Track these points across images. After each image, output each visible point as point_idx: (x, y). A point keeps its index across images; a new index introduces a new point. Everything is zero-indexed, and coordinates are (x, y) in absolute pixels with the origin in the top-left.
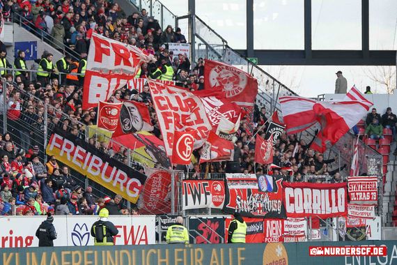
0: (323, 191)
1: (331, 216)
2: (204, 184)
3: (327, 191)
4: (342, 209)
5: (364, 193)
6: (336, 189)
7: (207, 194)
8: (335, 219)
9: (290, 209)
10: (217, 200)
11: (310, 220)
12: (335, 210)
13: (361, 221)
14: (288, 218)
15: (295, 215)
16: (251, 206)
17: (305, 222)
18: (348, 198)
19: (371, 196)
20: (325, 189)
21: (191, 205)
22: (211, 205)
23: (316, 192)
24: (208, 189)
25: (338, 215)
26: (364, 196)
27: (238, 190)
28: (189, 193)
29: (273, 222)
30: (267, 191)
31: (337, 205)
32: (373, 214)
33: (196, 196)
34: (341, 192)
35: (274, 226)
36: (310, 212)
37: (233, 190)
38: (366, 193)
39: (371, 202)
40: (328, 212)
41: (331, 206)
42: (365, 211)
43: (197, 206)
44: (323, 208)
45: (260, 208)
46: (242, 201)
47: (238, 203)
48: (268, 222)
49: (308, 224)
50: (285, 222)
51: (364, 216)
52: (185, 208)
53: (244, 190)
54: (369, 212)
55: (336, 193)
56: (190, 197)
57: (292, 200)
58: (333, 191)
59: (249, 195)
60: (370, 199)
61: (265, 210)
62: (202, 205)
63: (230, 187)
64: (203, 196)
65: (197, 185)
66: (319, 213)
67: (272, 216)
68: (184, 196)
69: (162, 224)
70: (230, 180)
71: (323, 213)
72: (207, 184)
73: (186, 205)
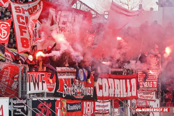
0: (121, 80)
1: (126, 99)
2: (42, 75)
3: (124, 80)
4: (134, 94)
5: (149, 82)
6: (130, 79)
7: (43, 82)
8: (129, 101)
9: (99, 94)
10: (50, 87)
11: (113, 101)
12: (129, 95)
13: (146, 103)
14: (98, 100)
15: (103, 98)
16: (74, 91)
17: (109, 103)
18: (138, 87)
19: (153, 84)
20: (123, 79)
21: (33, 91)
22: (46, 90)
23: (117, 81)
24: (44, 79)
25: (132, 98)
26: (149, 85)
27: (65, 79)
28: (31, 82)
29: (88, 103)
30: (83, 81)
31: (131, 91)
32: (154, 98)
33: (36, 84)
34: (133, 81)
35: (89, 105)
36: (113, 96)
37: (61, 80)
38: (150, 82)
39: (153, 89)
40: (125, 96)
41: (127, 91)
42: (149, 95)
43: (37, 91)
44: (122, 93)
45: (79, 93)
46: (68, 87)
47: (65, 89)
48: (85, 103)
49: (111, 105)
50: (97, 103)
51: (149, 99)
52: (28, 92)
53: (69, 79)
54: (152, 96)
55: (130, 82)
56: (32, 84)
57: (101, 87)
58: (128, 81)
59: (72, 84)
60: (153, 87)
62: (40, 91)
63: (60, 77)
64: (40, 83)
65: (37, 76)
66: (119, 96)
67: (87, 98)
68: (28, 84)
69: (14, 104)
70: (60, 72)
71: (122, 96)
72: (43, 75)
73: (30, 90)
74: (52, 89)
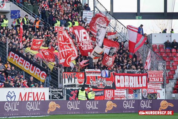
0: (135, 77)
1: (139, 88)
4: (145, 85)
5: (156, 78)
6: (142, 76)
7: (75, 78)
8: (140, 90)
9: (117, 85)
11: (128, 90)
12: (141, 86)
13: (154, 91)
14: (116, 89)
15: (120, 88)
17: (125, 91)
18: (148, 81)
19: (160, 79)
20: (136, 76)
21: (67, 83)
22: (77, 83)
23: (131, 78)
24: (76, 76)
25: (143, 88)
26: (156, 79)
28: (66, 78)
29: (109, 91)
30: (105, 77)
31: (142, 83)
32: (161, 87)
33: (70, 79)
34: (144, 78)
35: (109, 92)
36: (128, 86)
37: (88, 77)
38: (157, 78)
39: (160, 82)
40: (138, 86)
41: (139, 84)
42: (157, 86)
43: (70, 83)
44: (135, 84)
46: (93, 81)
47: (91, 82)
48: (106, 91)
49: (127, 92)
50: (115, 91)
51: (156, 88)
52: (64, 84)
53: (94, 77)
54: (159, 86)
55: (142, 78)
56: (67, 80)
57: (119, 81)
58: (140, 77)
60: (159, 81)
61: (103, 86)
62: (73, 83)
63: (87, 75)
64: (73, 79)
65: (70, 74)
66: (133, 87)
68: (64, 79)
69: (52, 92)
70: (87, 72)
71: (135, 87)
72: (75, 74)
73: (65, 83)
74: (81, 83)
